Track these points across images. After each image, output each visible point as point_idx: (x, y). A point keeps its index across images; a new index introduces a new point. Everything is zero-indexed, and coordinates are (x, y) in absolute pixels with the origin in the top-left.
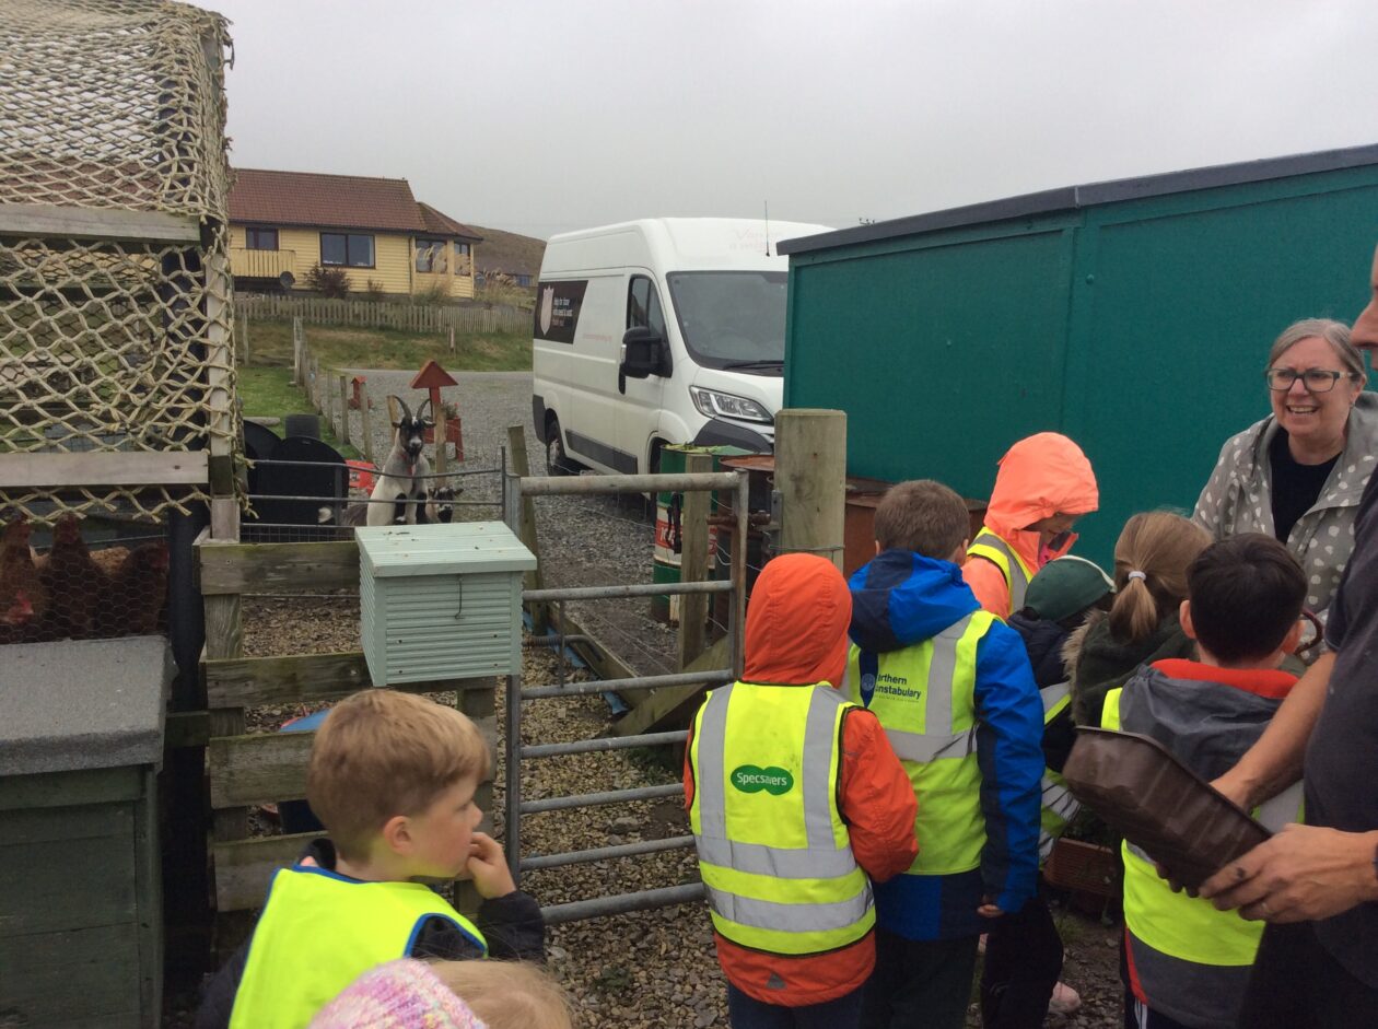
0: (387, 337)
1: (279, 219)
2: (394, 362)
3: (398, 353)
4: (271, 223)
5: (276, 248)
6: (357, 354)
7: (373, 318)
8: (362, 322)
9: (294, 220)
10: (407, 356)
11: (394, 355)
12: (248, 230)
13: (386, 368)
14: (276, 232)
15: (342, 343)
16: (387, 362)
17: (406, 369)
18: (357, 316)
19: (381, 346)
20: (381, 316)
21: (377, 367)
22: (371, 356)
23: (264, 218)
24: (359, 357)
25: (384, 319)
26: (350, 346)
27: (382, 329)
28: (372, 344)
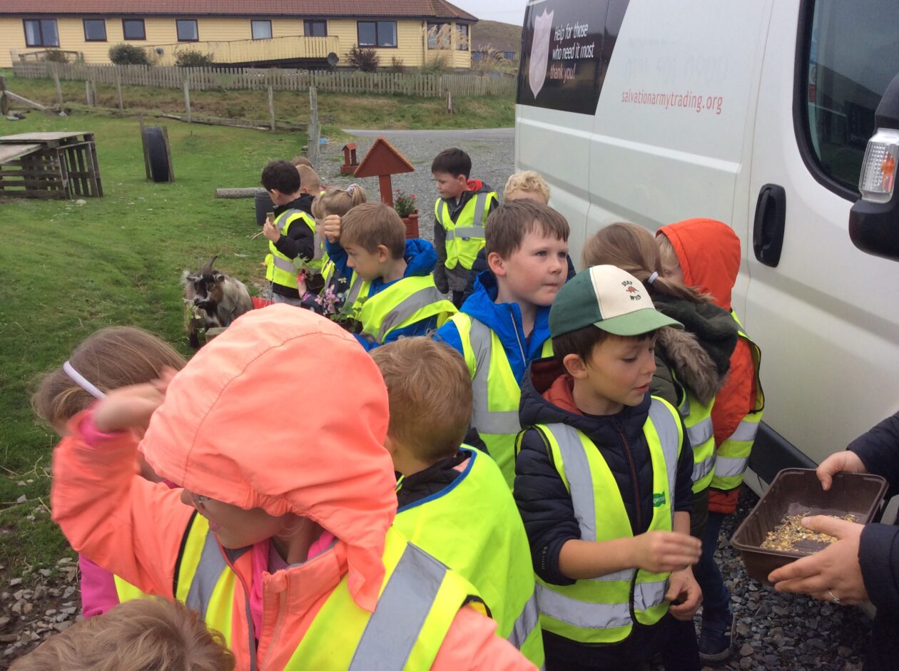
0: (399, 101)
1: (327, 12)
2: (403, 123)
3: (407, 115)
4: (322, 16)
5: (326, 35)
6: (374, 117)
7: (388, 87)
8: (380, 90)
9: (337, 12)
10: (414, 117)
11: (403, 117)
12: (305, 21)
13: (397, 128)
14: (325, 22)
15: (364, 108)
16: (398, 124)
17: (412, 129)
18: (376, 85)
19: (394, 109)
20: (395, 84)
21: (389, 127)
22: (387, 118)
23: (316, 12)
24: (377, 119)
25: (397, 87)
26: (371, 111)
27: (396, 95)
28: (387, 108)
